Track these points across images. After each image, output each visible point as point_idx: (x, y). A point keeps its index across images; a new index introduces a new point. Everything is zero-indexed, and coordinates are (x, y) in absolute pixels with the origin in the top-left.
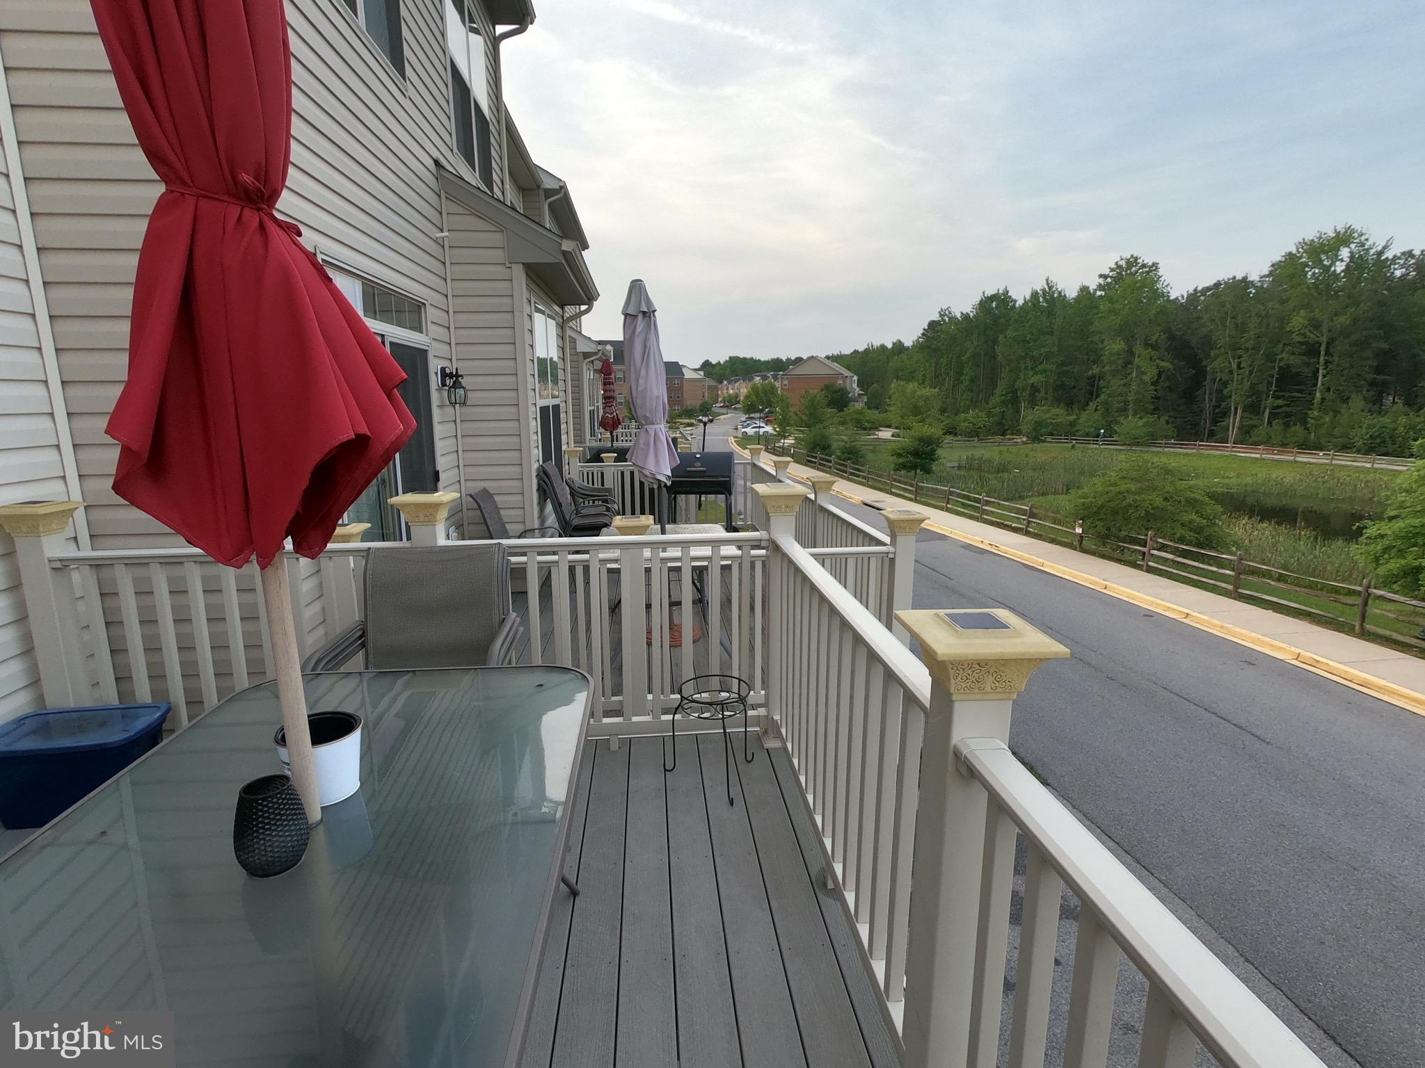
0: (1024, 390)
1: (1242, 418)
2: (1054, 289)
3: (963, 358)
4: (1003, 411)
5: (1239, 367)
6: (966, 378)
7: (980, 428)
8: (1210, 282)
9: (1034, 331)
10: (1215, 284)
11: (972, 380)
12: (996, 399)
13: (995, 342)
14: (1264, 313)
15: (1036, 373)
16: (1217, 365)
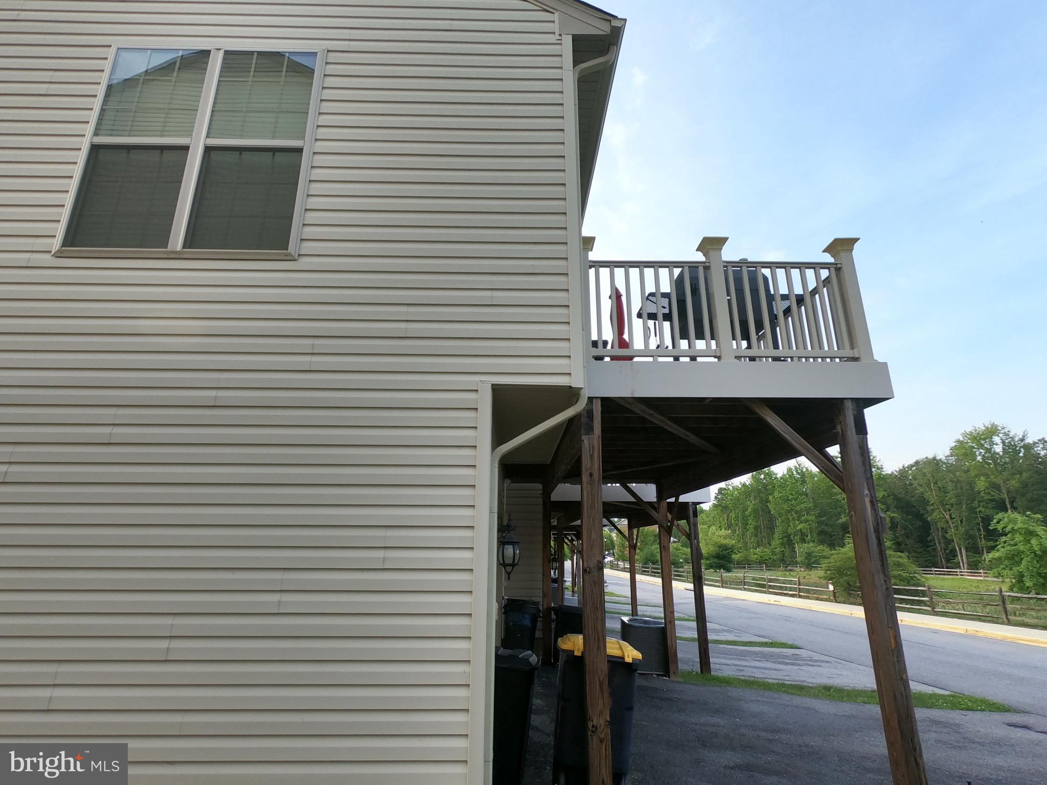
0: (795, 535)
1: (967, 556)
2: (802, 466)
3: (746, 512)
4: (783, 551)
5: (951, 518)
6: (751, 526)
7: (766, 560)
8: (912, 461)
9: (793, 493)
10: (915, 462)
11: (756, 528)
12: (776, 542)
13: (768, 501)
14: (955, 480)
15: (801, 522)
16: (935, 516)
